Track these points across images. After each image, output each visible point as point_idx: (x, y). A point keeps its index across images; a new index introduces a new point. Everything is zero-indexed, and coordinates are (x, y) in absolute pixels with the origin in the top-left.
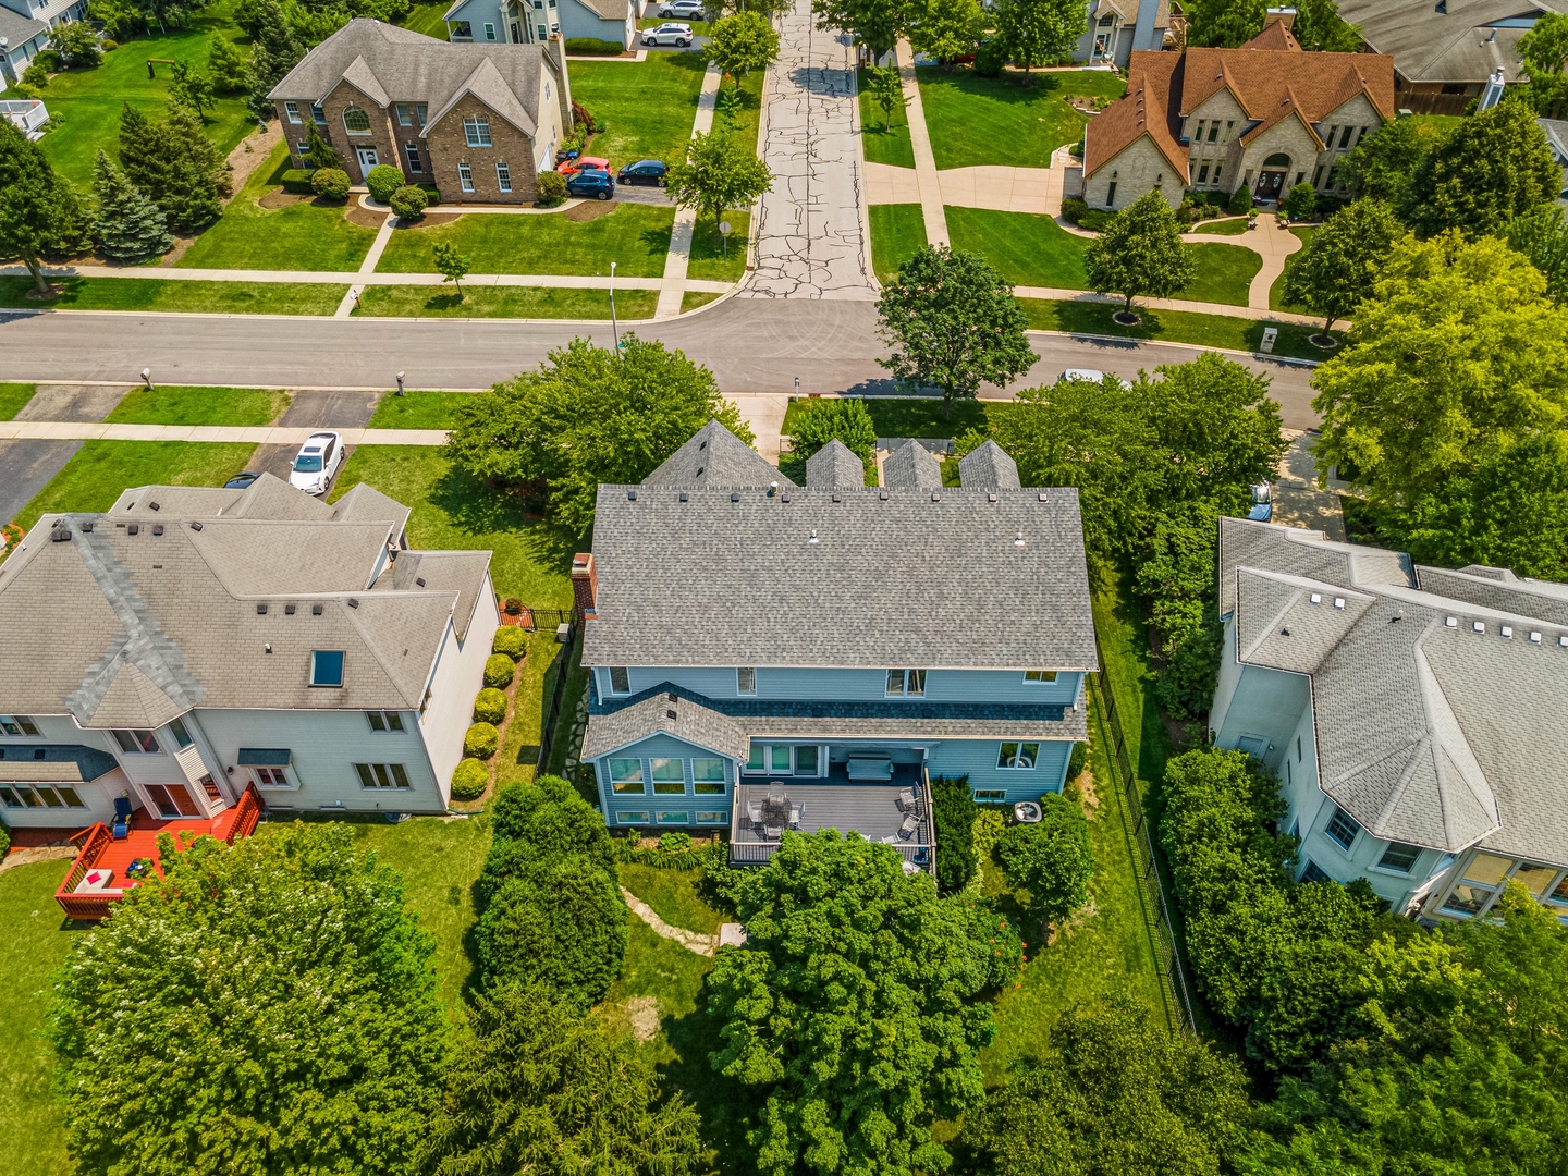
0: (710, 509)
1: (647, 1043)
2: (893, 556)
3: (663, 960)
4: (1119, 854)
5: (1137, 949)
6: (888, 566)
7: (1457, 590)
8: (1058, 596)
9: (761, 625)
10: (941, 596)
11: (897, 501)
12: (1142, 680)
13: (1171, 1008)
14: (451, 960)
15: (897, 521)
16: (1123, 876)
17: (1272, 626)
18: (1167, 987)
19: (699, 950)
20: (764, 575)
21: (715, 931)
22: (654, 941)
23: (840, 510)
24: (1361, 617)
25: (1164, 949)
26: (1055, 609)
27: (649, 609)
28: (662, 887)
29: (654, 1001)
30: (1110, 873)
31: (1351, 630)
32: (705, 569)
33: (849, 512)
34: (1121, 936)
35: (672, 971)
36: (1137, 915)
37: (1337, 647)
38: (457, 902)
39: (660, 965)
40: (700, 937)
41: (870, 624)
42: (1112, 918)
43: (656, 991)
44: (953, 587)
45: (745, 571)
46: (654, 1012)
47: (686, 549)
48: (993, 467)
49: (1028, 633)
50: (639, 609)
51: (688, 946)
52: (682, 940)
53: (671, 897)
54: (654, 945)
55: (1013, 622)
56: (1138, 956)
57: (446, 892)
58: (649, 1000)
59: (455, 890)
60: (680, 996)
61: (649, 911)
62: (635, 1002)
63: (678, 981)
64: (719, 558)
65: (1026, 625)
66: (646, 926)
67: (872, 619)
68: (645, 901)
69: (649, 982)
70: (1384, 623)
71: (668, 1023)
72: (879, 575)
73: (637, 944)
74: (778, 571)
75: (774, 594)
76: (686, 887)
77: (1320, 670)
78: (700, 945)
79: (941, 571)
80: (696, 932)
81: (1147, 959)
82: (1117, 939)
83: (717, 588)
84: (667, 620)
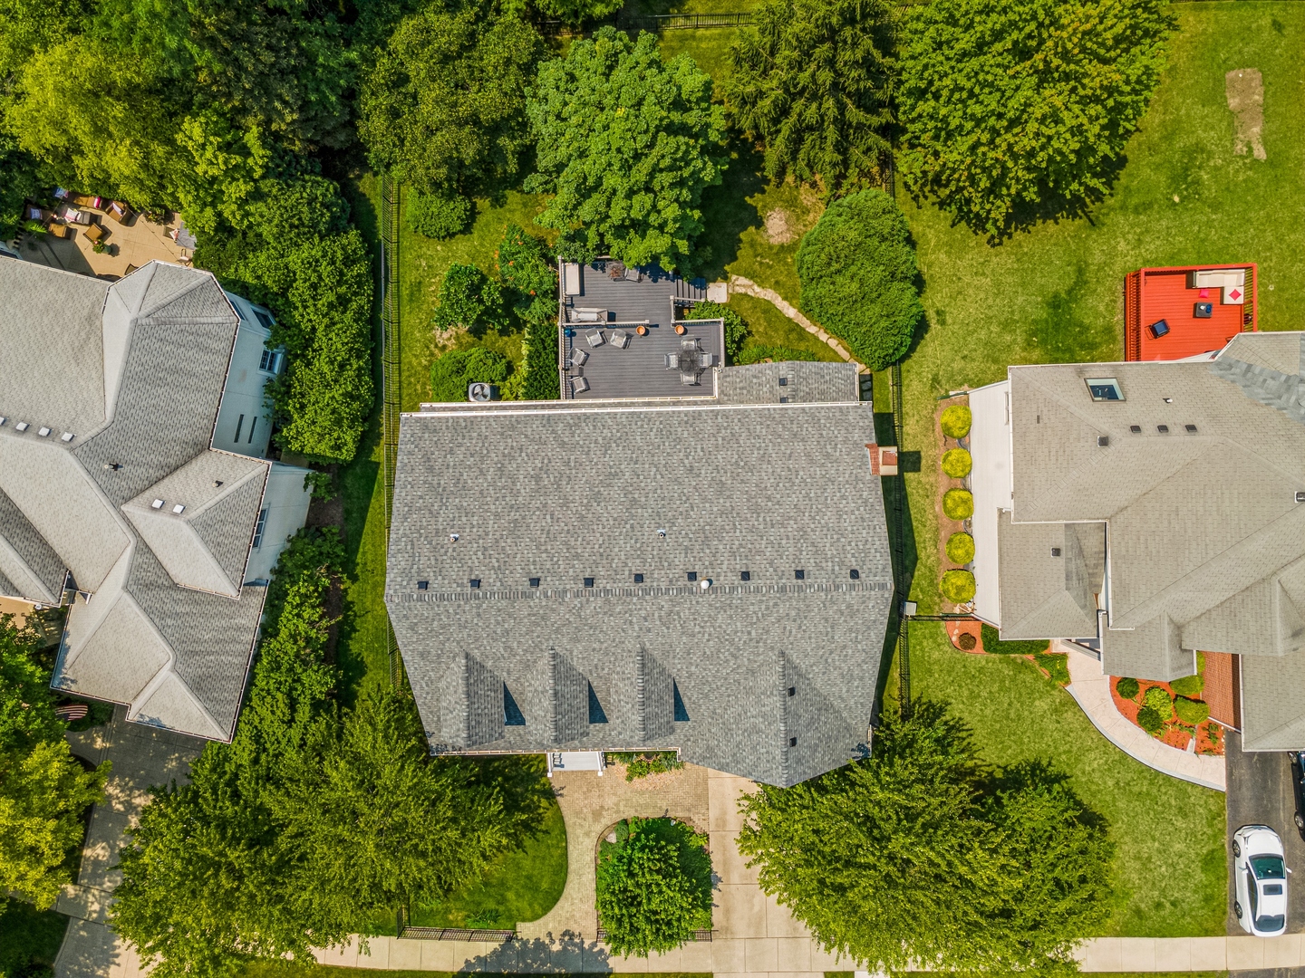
0: (771, 564)
1: (772, 209)
2: (582, 517)
3: (769, 272)
4: (410, 383)
5: (411, 301)
6: (588, 507)
7: (35, 549)
8: (425, 483)
9: (709, 445)
10: (538, 479)
11: (575, 579)
12: (354, 578)
13: (395, 258)
14: (930, 266)
15: (577, 556)
16: (410, 363)
17: (228, 489)
18: (394, 272)
19: (743, 280)
20: (710, 494)
21: (732, 297)
22: (777, 285)
23: (636, 566)
24: (143, 491)
25: (388, 303)
26: (431, 469)
27: (818, 457)
28: (776, 331)
29: (771, 240)
30: (420, 363)
31: (158, 480)
32: (769, 499)
33: (626, 565)
34: (420, 309)
35: (761, 263)
36: (405, 329)
37: (176, 468)
38: (938, 313)
39: (771, 267)
40: (742, 290)
41: (607, 448)
42: (425, 324)
43: (771, 248)
44: (524, 487)
45: (728, 497)
46: (770, 232)
47: (790, 518)
48: (468, 695)
49: (460, 445)
50: (828, 455)
51: (751, 282)
52: (756, 288)
53: (769, 322)
54: (777, 282)
55: (472, 455)
56: (412, 294)
57: (949, 321)
58: (776, 241)
59: (943, 323)
60: (753, 244)
61: (785, 311)
62: (785, 239)
63: (756, 256)
64: (756, 510)
65: (460, 452)
66: (785, 298)
67: (605, 455)
68: (790, 320)
69: (777, 254)
70: (126, 469)
71: (759, 223)
72: (597, 497)
73: (790, 283)
74: (696, 499)
75: (698, 476)
76: (758, 332)
77: (201, 448)
78: (742, 284)
79: (536, 503)
80: (746, 295)
81: (405, 293)
82: (425, 307)
83: (755, 479)
84: (799, 446)
